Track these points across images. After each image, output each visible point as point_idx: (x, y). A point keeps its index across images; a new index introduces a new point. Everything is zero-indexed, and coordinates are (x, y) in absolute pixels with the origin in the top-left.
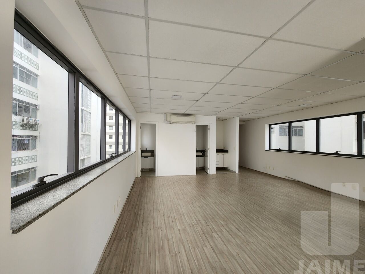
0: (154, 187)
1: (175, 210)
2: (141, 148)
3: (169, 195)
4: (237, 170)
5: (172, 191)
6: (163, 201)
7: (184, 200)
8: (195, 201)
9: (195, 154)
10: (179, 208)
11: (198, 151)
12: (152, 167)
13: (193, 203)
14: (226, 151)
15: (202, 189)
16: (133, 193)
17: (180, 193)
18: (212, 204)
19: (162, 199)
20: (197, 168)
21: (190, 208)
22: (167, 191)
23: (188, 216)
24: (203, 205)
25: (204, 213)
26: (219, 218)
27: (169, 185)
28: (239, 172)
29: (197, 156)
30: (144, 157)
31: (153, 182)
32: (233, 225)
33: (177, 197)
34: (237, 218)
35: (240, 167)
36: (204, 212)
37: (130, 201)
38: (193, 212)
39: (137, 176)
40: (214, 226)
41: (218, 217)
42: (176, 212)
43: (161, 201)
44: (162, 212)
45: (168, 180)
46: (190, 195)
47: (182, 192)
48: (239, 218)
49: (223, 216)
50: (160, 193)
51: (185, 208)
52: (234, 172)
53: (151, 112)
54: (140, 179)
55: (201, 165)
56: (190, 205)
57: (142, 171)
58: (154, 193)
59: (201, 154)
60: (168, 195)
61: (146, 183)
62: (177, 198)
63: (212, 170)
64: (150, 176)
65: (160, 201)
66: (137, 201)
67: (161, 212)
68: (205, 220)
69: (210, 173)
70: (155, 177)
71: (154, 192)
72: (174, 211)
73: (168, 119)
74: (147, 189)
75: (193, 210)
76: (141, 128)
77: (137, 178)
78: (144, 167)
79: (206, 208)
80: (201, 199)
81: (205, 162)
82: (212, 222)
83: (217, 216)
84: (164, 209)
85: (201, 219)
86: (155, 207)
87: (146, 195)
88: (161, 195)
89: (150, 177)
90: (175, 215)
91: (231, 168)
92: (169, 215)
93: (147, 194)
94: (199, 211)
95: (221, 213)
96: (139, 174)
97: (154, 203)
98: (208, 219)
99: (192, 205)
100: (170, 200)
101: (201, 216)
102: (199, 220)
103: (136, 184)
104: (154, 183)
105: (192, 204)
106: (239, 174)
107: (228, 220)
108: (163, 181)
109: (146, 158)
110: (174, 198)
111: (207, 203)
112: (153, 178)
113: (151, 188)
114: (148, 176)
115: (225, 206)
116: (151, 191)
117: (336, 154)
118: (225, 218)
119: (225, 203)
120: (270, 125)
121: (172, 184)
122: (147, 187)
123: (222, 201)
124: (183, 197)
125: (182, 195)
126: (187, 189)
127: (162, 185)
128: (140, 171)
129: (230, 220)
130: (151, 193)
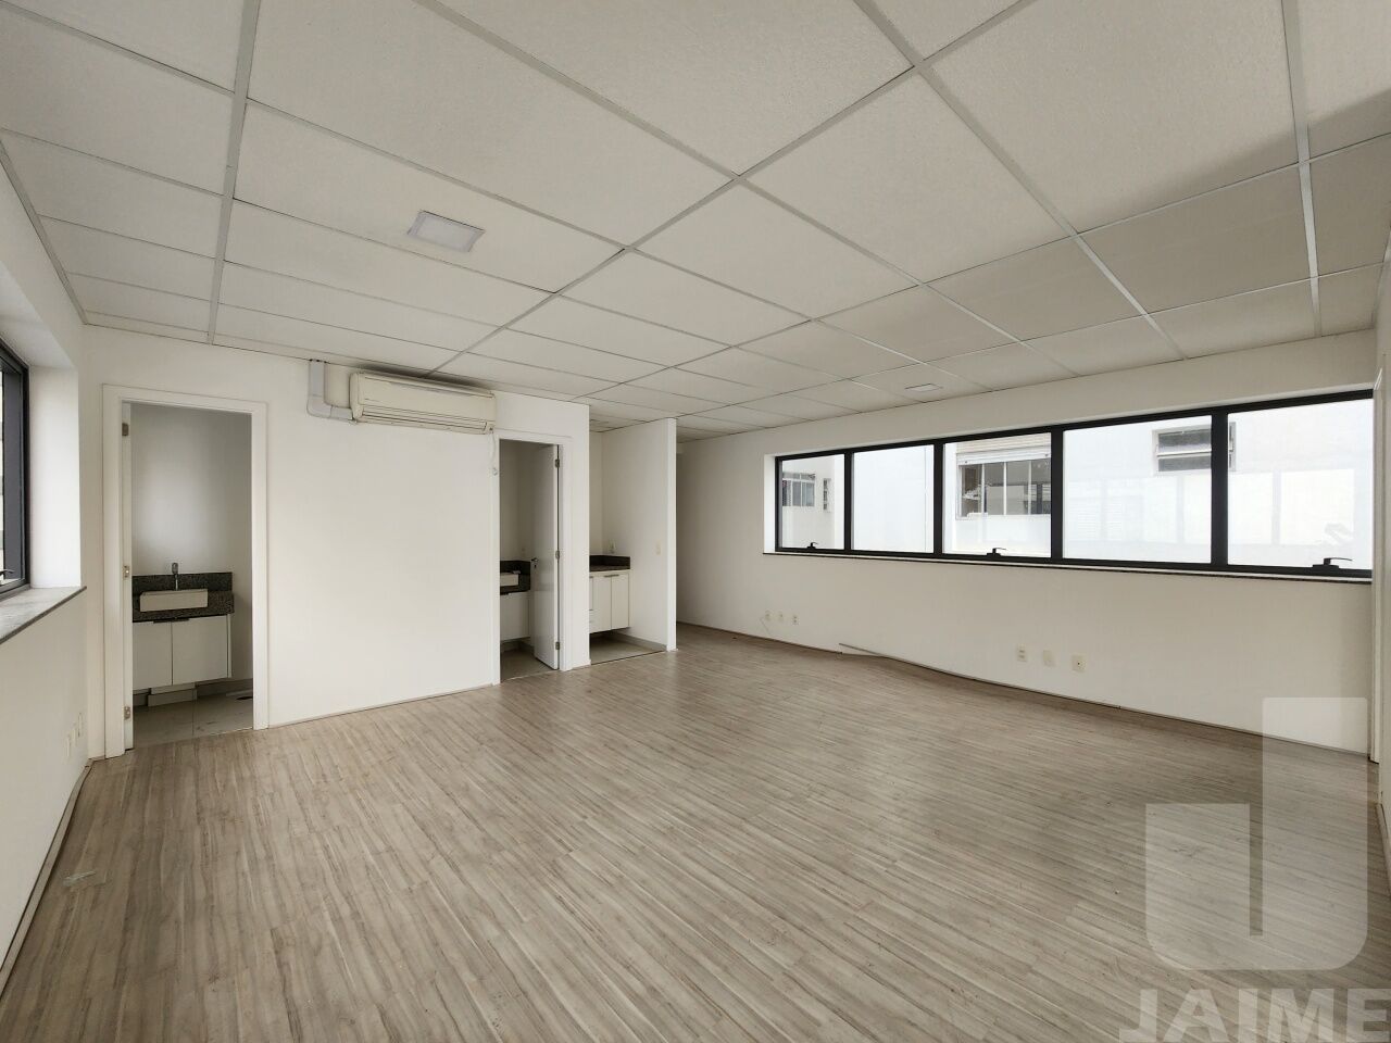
0: (256, 807)
1: (473, 968)
2: (129, 563)
3: (390, 849)
4: (671, 642)
5: (399, 808)
6: (356, 914)
7: (496, 858)
8: (564, 851)
9: (493, 579)
10: (491, 932)
11: (506, 567)
12: (220, 670)
13: (560, 860)
14: (622, 563)
15: (563, 756)
16: (68, 911)
17: (453, 811)
18: (660, 842)
19: (348, 897)
20: (504, 645)
21: (556, 905)
22: (364, 820)
23: (572, 985)
24: (618, 865)
25: (651, 924)
26: (742, 923)
27: (366, 775)
28: (678, 644)
29: (504, 591)
30: (156, 621)
31: (247, 774)
32: (831, 949)
33: (447, 847)
34: (814, 889)
35: (683, 626)
36: (649, 914)
37: (39, 1011)
38: (587, 936)
39: (95, 752)
40: (753, 1003)
41: (735, 925)
42: (481, 979)
43: (338, 920)
44: (377, 1017)
45: (350, 741)
46: (521, 813)
47: (465, 803)
48: (824, 891)
49: (753, 907)
50: (317, 843)
51: (525, 919)
52: (659, 650)
53: (211, 338)
54: (134, 774)
55: (516, 634)
56: (545, 885)
57: (145, 706)
58: (269, 858)
59: (513, 579)
60: (376, 853)
61: (189, 779)
62: (447, 859)
63: (573, 653)
64: (213, 730)
65: (327, 915)
66: (118, 984)
67: (368, 1020)
68: (686, 979)
69: (567, 666)
70: (246, 736)
71: (261, 853)
72: (468, 977)
73: (339, 395)
74: (204, 836)
75: (581, 922)
76: (125, 430)
77: (97, 765)
78: (159, 681)
79: (643, 882)
80: (590, 823)
82: (725, 969)
83: (726, 919)
84: (387, 987)
85: (659, 978)
86: (301, 991)
87: (201, 893)
88: (326, 867)
89: (209, 738)
90: (488, 1012)
91: (642, 632)
92: (437, 1031)
93: (208, 883)
94: (619, 919)
95: (732, 892)
96: (117, 734)
97: (290, 955)
98: (696, 962)
99: (559, 882)
100: (403, 885)
101: (649, 950)
102: (652, 990)
103: (98, 821)
104: (253, 777)
105: (559, 876)
106: (678, 655)
107: (788, 925)
108: (316, 756)
109: (175, 624)
110: (425, 863)
111: (632, 843)
112: (239, 745)
113: (233, 820)
114: (197, 734)
115: (721, 836)
116: (238, 853)
117: (994, 557)
118: (769, 913)
119: (713, 819)
120: (779, 460)
121: (380, 762)
122: (199, 820)
123: (693, 810)
124: (484, 840)
125: (471, 824)
126: (483, 780)
127: (314, 781)
128: (127, 717)
129: (798, 921)
130: (246, 866)
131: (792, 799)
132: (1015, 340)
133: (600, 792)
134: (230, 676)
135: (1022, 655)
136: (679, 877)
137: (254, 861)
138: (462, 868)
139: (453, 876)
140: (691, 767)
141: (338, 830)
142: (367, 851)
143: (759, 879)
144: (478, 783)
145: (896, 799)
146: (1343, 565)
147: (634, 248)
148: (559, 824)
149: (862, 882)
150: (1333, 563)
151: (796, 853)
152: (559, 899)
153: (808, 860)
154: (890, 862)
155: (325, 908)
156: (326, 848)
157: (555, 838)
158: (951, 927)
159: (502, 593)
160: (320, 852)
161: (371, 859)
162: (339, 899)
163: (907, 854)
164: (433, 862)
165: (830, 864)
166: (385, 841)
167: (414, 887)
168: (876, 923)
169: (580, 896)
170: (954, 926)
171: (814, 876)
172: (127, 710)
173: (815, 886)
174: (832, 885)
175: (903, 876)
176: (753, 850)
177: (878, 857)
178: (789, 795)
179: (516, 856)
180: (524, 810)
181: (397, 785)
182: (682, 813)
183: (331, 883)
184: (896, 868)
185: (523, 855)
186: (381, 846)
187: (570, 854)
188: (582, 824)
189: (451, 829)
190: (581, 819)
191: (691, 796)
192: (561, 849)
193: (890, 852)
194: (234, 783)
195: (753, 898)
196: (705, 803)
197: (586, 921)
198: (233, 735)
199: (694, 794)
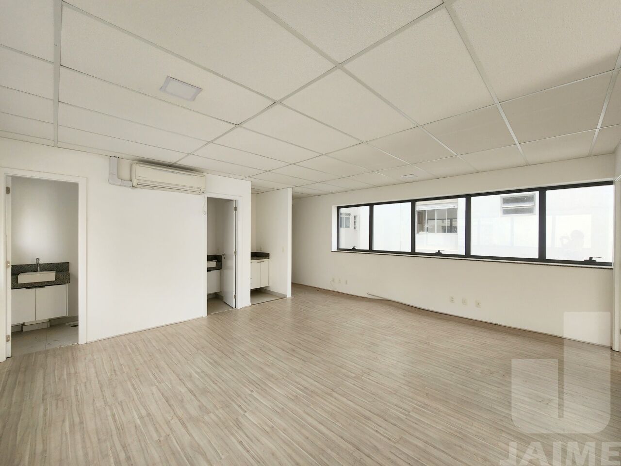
0: (76, 391)
2: (10, 260)
3: (149, 415)
4: (289, 294)
5: (154, 389)
7: (206, 418)
8: (242, 413)
11: (210, 258)
12: (60, 311)
13: (240, 418)
14: (266, 256)
15: (239, 356)
17: (183, 390)
18: (291, 405)
19: (124, 447)
20: (208, 295)
21: (240, 447)
22: (135, 397)
24: (271, 420)
26: (338, 454)
27: (137, 369)
28: (292, 294)
30: (27, 288)
31: (72, 371)
33: (180, 412)
34: (371, 430)
35: (294, 285)
36: (290, 451)
41: (334, 455)
45: (129, 350)
46: (219, 390)
47: (190, 385)
48: (377, 431)
50: (109, 412)
51: (223, 457)
52: (283, 297)
53: (56, 144)
54: (9, 373)
55: (214, 291)
56: (232, 434)
57: (19, 332)
58: (81, 423)
59: (213, 264)
60: (141, 418)
61: (40, 376)
62: (180, 420)
63: (242, 299)
64: (56, 345)
65: (112, 460)
69: (239, 307)
70: (74, 348)
71: (77, 420)
73: (125, 174)
74: (45, 410)
75: (253, 457)
76: (8, 190)
78: (28, 318)
79: (285, 430)
80: (255, 395)
81: (222, 281)
83: (329, 451)
87: (39, 448)
88: (113, 428)
89: (54, 350)
91: (274, 288)
93: (44, 441)
94: (273, 454)
95: (330, 434)
96: (2, 350)
99: (240, 432)
100: (155, 437)
104: (76, 373)
105: (240, 428)
106: (292, 300)
107: (362, 454)
108: (111, 359)
109: (37, 290)
110: (168, 423)
111: (277, 406)
112: (70, 354)
113: (63, 400)
114: (48, 347)
115: (322, 401)
116: (63, 421)
117: (439, 254)
118: (351, 447)
119: (317, 390)
120: (339, 208)
121: (145, 362)
122: (43, 400)
123: (307, 385)
124: (199, 406)
125: (193, 397)
126: (198, 370)
127: (109, 374)
128: (7, 341)
129: (367, 451)
130: (67, 429)
131: (354, 377)
132: (456, 155)
133: (259, 376)
134: (67, 315)
135: (452, 300)
136: (303, 426)
137: (72, 425)
138: (188, 425)
139: (183, 430)
140: (303, 360)
141: (121, 404)
142: (136, 417)
143: (343, 426)
144: (197, 372)
145: (405, 376)
146: (598, 260)
147: (280, 102)
148: (239, 396)
149: (395, 425)
150: (593, 259)
151: (359, 408)
152: (241, 443)
153: (368, 414)
154: (407, 413)
155: (111, 455)
156: (113, 415)
157: (237, 405)
158: (443, 451)
159: (208, 271)
160: (110, 418)
161: (138, 421)
162: (119, 447)
163: (414, 408)
164: (172, 422)
165: (378, 415)
166: (146, 409)
167: (162, 439)
168: (405, 450)
169: (251, 440)
170: (445, 450)
171: (371, 423)
172: (7, 337)
173: (372, 429)
174: (381, 428)
175: (414, 421)
176: (339, 408)
177: (401, 410)
178: (354, 375)
179: (218, 416)
180: (220, 388)
181: (154, 375)
182: (301, 388)
183: (115, 438)
184: (411, 416)
185: (220, 416)
186: (144, 412)
187: (246, 414)
188: (251, 395)
189: (182, 401)
190: (250, 393)
191: (305, 377)
192: (240, 411)
193: (406, 407)
194: (65, 377)
195: (342, 438)
196: (311, 381)
197: (256, 456)
198: (67, 348)
199: (306, 376)
